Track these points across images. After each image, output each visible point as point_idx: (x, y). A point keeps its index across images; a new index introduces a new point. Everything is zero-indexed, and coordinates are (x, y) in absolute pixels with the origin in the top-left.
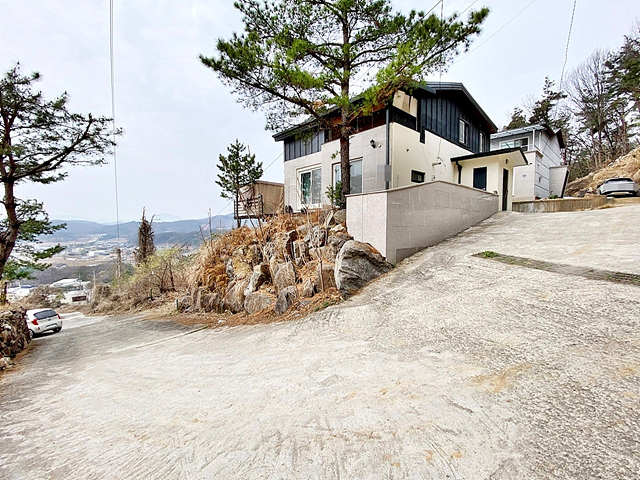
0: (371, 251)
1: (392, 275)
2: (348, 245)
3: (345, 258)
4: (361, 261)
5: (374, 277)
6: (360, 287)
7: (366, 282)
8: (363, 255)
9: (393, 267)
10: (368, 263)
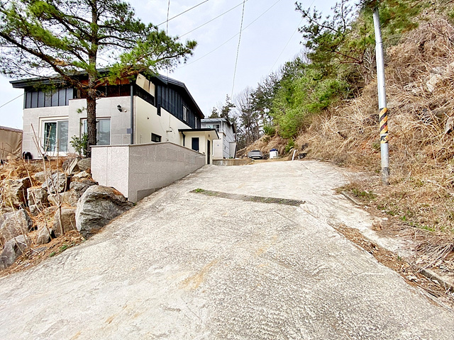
0: (115, 193)
1: (133, 211)
2: (92, 190)
3: (87, 202)
4: (104, 203)
5: (116, 215)
6: (103, 225)
7: (109, 220)
8: (106, 198)
9: (135, 205)
10: (111, 204)
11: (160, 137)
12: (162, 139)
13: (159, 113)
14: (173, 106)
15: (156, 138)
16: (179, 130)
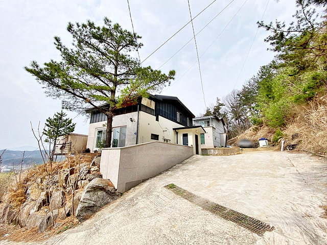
0: (109, 185)
1: (118, 201)
2: (95, 182)
3: (88, 192)
4: (100, 193)
5: (107, 203)
6: (94, 212)
7: (101, 207)
8: (102, 189)
9: (122, 194)
10: (105, 193)
11: (158, 136)
12: (159, 137)
13: (157, 120)
14: (169, 113)
15: (155, 137)
16: (174, 129)
